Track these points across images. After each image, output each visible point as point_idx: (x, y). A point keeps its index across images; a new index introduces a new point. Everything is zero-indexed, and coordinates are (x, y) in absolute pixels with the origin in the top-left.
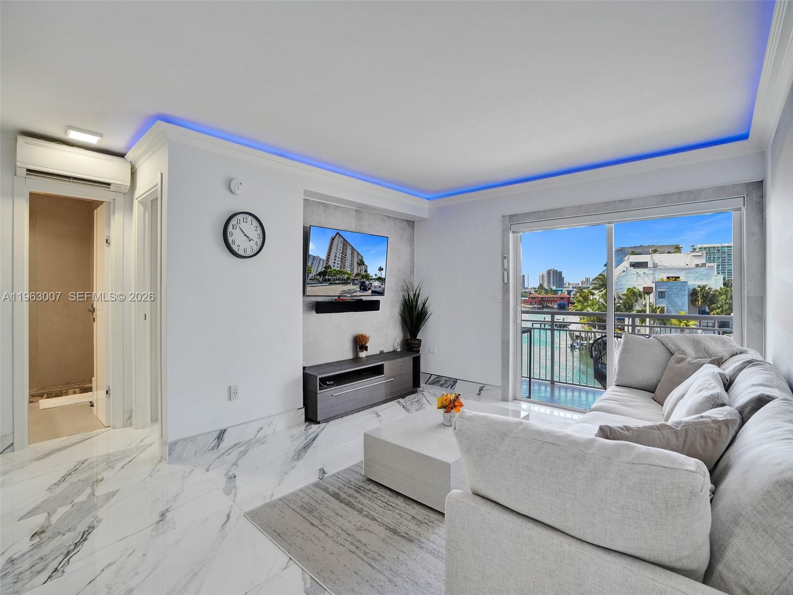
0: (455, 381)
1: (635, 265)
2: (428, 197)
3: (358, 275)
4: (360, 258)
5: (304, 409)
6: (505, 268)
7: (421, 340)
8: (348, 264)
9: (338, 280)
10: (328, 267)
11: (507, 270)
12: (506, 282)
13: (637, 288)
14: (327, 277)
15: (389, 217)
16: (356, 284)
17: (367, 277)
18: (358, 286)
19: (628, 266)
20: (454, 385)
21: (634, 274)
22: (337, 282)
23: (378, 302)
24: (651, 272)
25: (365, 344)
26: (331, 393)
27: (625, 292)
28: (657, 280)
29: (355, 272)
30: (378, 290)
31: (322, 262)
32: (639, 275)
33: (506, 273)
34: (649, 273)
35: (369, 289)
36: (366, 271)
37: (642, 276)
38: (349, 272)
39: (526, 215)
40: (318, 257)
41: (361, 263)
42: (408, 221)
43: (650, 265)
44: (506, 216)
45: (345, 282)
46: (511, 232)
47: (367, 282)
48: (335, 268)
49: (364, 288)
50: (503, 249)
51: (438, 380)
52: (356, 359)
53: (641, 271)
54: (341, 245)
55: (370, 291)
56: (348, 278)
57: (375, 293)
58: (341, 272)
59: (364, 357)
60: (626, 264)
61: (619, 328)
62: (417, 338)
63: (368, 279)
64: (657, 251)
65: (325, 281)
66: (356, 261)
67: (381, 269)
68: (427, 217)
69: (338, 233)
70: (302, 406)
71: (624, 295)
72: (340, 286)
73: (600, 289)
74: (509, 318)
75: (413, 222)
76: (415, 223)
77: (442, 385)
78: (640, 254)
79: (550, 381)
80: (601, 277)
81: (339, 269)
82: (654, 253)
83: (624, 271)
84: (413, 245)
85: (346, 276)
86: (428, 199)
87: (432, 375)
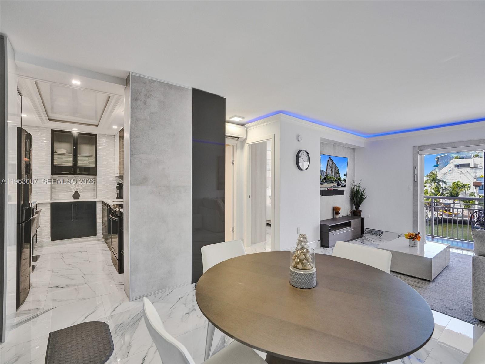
0: (382, 232)
1: (458, 166)
2: (365, 136)
3: (337, 178)
4: (338, 170)
5: (320, 241)
6: (415, 173)
7: (361, 211)
8: (333, 173)
9: (330, 181)
10: (327, 175)
11: (417, 174)
12: (416, 180)
13: (461, 182)
14: (326, 180)
15: (346, 147)
16: (336, 183)
17: (340, 179)
18: (337, 184)
19: (454, 166)
20: (381, 234)
21: (458, 173)
22: (330, 182)
23: (344, 190)
24: (473, 171)
25: (339, 211)
26: (334, 233)
27: (451, 185)
28: (478, 177)
29: (336, 177)
30: (344, 185)
31: (324, 173)
32: (463, 173)
33: (416, 176)
34: (471, 171)
35: (341, 185)
36: (340, 177)
37: (465, 173)
38: (334, 177)
39: (429, 146)
40: (323, 171)
41: (338, 173)
42: (353, 148)
43: (472, 166)
44: (417, 146)
45: (332, 182)
46: (419, 155)
47: (340, 182)
48: (329, 176)
49: (339, 184)
50: (414, 163)
51: (371, 231)
52: (334, 219)
53: (464, 170)
54: (331, 164)
55: (341, 186)
56: (333, 180)
57: (342, 186)
58: (331, 177)
59: (338, 217)
60: (451, 165)
61: (446, 210)
62: (359, 209)
63: (340, 180)
64: (478, 156)
65: (326, 182)
66: (336, 171)
67: (345, 175)
68: (364, 147)
69: (330, 157)
70: (320, 240)
71: (450, 187)
72: (330, 184)
73: (431, 183)
74: (418, 199)
75: (355, 149)
76: (356, 149)
77: (373, 234)
78: (464, 158)
79: (431, 236)
80: (431, 174)
81: (330, 176)
82: (475, 157)
83: (450, 171)
84: (355, 161)
85: (333, 179)
86: (364, 137)
87: (367, 229)
